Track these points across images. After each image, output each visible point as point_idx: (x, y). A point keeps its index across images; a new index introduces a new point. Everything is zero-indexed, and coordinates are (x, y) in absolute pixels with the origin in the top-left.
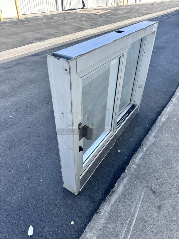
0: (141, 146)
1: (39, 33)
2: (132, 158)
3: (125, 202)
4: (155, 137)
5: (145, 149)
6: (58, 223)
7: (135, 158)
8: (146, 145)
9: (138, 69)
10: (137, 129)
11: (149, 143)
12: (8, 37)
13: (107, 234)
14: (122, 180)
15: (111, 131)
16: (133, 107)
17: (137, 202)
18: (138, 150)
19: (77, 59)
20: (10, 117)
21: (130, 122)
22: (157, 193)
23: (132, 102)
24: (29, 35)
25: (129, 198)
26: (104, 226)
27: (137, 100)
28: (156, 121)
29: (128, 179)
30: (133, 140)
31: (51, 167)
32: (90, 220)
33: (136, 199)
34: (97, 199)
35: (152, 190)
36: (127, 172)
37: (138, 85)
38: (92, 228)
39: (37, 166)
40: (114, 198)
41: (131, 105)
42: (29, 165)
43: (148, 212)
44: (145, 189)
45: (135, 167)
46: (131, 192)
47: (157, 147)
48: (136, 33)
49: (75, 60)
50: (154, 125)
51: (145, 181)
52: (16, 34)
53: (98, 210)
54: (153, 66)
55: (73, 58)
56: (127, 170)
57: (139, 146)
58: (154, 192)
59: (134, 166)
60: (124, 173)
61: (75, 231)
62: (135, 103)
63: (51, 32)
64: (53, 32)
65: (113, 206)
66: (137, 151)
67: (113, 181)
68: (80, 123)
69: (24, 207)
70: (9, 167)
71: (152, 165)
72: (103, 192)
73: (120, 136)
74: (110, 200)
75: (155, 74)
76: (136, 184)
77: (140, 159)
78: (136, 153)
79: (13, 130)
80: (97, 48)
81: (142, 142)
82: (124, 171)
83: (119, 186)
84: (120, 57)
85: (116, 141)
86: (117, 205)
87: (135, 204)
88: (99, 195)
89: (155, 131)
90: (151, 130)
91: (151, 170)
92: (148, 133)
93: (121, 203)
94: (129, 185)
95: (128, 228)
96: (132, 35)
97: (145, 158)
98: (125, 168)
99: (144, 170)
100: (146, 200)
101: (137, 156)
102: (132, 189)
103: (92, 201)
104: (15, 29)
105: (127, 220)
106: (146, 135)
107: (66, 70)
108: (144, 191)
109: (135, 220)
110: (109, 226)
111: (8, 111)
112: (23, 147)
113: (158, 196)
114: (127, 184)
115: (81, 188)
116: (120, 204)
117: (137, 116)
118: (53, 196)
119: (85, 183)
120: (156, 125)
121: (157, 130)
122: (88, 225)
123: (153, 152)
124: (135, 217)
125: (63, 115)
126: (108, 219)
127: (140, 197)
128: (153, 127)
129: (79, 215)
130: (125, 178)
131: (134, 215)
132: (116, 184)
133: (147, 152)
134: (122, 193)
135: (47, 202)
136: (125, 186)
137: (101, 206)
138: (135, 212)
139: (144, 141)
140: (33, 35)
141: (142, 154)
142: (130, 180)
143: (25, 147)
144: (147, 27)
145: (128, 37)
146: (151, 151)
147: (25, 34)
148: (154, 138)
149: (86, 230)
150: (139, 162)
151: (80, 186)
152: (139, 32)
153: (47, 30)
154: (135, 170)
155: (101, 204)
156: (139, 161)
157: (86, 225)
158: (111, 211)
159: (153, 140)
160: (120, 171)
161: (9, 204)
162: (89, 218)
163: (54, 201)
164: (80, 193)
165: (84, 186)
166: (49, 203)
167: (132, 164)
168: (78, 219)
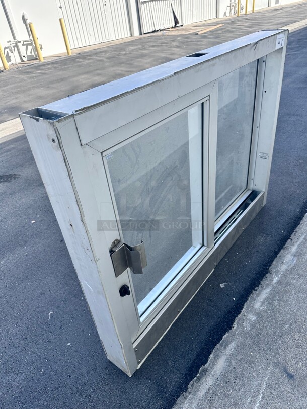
0: (268, 275)
1: (98, 75)
2: (247, 299)
3: (226, 396)
4: (298, 254)
5: (275, 280)
7: (255, 300)
8: (277, 272)
9: (256, 123)
10: (260, 240)
11: (283, 268)
12: (48, 87)
14: (225, 348)
15: (203, 245)
16: (254, 194)
17: (253, 397)
18: (261, 282)
19: (76, 117)
20: (33, 222)
21: (248, 224)
22: (298, 379)
23: (252, 187)
24: (83, 79)
25: (237, 388)
27: (261, 181)
28: (301, 223)
29: (237, 345)
30: (253, 263)
31: (89, 317)
33: (250, 391)
34: (171, 387)
35: (286, 371)
36: (236, 330)
37: (259, 154)
39: (65, 316)
40: (205, 384)
41: (250, 192)
42: (51, 313)
44: (271, 368)
45: (253, 318)
46: (242, 374)
47: (300, 276)
48: (233, 53)
49: (72, 119)
50: (297, 229)
51: (272, 350)
52: (62, 80)
54: (297, 115)
56: (235, 325)
57: (264, 275)
58: (291, 376)
59: (251, 317)
60: (230, 331)
62: (256, 188)
65: (202, 404)
66: (259, 284)
67: (206, 348)
69: (32, 398)
70: (16, 317)
71: (289, 316)
72: (183, 372)
73: (225, 254)
74: (196, 390)
75: (301, 129)
76: (253, 357)
77: (263, 302)
78: (256, 288)
79: (33, 247)
81: (270, 266)
82: (230, 327)
83: (216, 361)
84: (203, 103)
85: (217, 265)
86: (211, 402)
87: (248, 401)
88: (175, 379)
89: (298, 243)
90: (289, 240)
91: (287, 326)
92: (284, 247)
93: (219, 399)
94: (238, 357)
96: (223, 58)
97: (275, 300)
98: (233, 321)
99: (272, 325)
100: (271, 393)
101: (258, 295)
102: (243, 367)
103: (161, 391)
106: (280, 250)
107: (53, 141)
108: (268, 372)
111: (31, 212)
112: (45, 278)
113: (299, 387)
114: (233, 355)
115: (139, 363)
116: (217, 399)
117: (262, 212)
118: (87, 378)
119: (150, 353)
120: (300, 229)
121: (302, 239)
123: (292, 287)
125: (73, 228)
127: (259, 385)
128: (293, 234)
130: (231, 342)
132: (211, 356)
133: (280, 286)
134: (223, 376)
135: (73, 389)
136: (229, 361)
137: (178, 402)
139: (274, 263)
140: (89, 79)
141: (268, 290)
142: (240, 347)
143: (49, 278)
144: (260, 40)
146: (288, 284)
147: (75, 79)
148: (295, 256)
150: (261, 309)
151: (137, 358)
153: (112, 69)
154: (253, 326)
155: (177, 398)
156: (261, 306)
159: (293, 260)
160: (222, 328)
161: (5, 389)
163: (87, 388)
164: (137, 374)
165: (146, 357)
166: (78, 392)
167: (248, 313)
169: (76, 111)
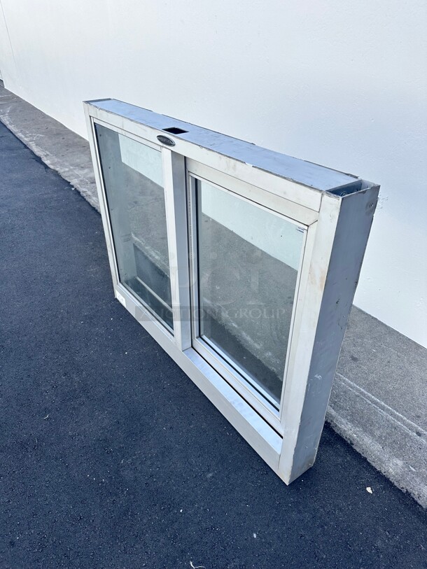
0: (227, 328)
5: (235, 325)
6: (370, 517)
7: (250, 346)
8: (227, 321)
13: (390, 441)
17: (340, 379)
26: (376, 440)
32: (365, 459)
36: (277, 369)
38: (380, 460)
43: (360, 375)
45: (269, 354)
53: (346, 440)
56: (272, 368)
59: (267, 354)
60: (276, 374)
61: (384, 489)
65: (343, 414)
66: (234, 336)
74: (330, 415)
77: (255, 341)
78: (238, 340)
82: (272, 373)
86: (342, 408)
87: (343, 384)
95: (383, 408)
97: (256, 334)
98: (267, 368)
101: (246, 342)
105: (369, 404)
109: (370, 395)
110: (377, 433)
116: (339, 403)
118: (307, 515)
122: (374, 464)
123: (248, 319)
124: (366, 393)
126: (365, 431)
129: (354, 473)
131: (362, 393)
133: (243, 325)
137: (338, 433)
138: (357, 390)
141: (244, 334)
146: (243, 320)
149: (383, 472)
150: (262, 345)
154: (276, 357)
155: (335, 432)
156: (259, 344)
157: (374, 469)
158: (352, 421)
162: (361, 460)
167: (262, 355)
168: (362, 478)
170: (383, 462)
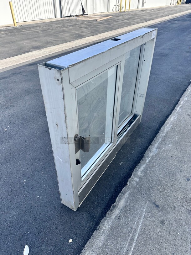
0: (143, 158)
1: (36, 41)
2: (133, 170)
3: (126, 217)
4: (158, 148)
5: (148, 161)
6: (56, 242)
7: (138, 171)
8: (148, 157)
9: (139, 78)
10: (139, 140)
11: (151, 155)
12: (3, 46)
13: (107, 251)
14: (124, 195)
15: (111, 142)
16: (135, 117)
17: (140, 217)
18: (140, 162)
19: (69, 69)
20: (5, 130)
21: (132, 132)
22: (161, 207)
23: (134, 112)
24: (26, 43)
25: (131, 213)
26: (104, 243)
27: (139, 110)
28: (159, 132)
29: (130, 193)
30: (135, 152)
31: (48, 182)
32: (90, 238)
33: (138, 214)
34: (97, 215)
35: (155, 204)
36: (129, 186)
37: (139, 95)
38: (92, 246)
39: (34, 182)
40: (115, 213)
41: (133, 115)
42: (25, 180)
43: (150, 227)
44: (147, 203)
45: (137, 180)
46: (133, 207)
47: (160, 158)
49: (67, 70)
50: (157, 135)
51: (147, 195)
52: (12, 42)
53: (99, 226)
54: (156, 74)
55: (65, 67)
56: (128, 184)
57: (142, 158)
58: (157, 206)
59: (136, 179)
60: (126, 186)
61: (74, 249)
62: (137, 113)
63: (49, 40)
64: (51, 40)
65: (114, 222)
66: (140, 163)
67: (114, 195)
68: (77, 134)
69: (19, 226)
70: (3, 184)
71: (155, 178)
72: (103, 207)
73: (121, 147)
74: (110, 216)
75: (158, 82)
76: (138, 198)
77: (142, 172)
78: (138, 165)
79: (8, 144)
80: (90, 57)
81: (144, 154)
82: (125, 184)
83: (120, 201)
84: (117, 66)
85: (117, 154)
86: (118, 221)
87: (137, 219)
88: (99, 211)
89: (158, 142)
90: (154, 141)
91: (154, 183)
92: (151, 144)
93: (123, 219)
94: (131, 199)
95: (130, 245)
96: (129, 43)
97: (148, 171)
98: (127, 181)
99: (147, 183)
100: (148, 214)
101: (139, 168)
102: (134, 203)
103: (92, 217)
104: (11, 37)
105: (129, 236)
106: (149, 146)
107: (58, 80)
108: (146, 205)
109: (137, 235)
110: (110, 243)
111: (3, 124)
112: (18, 162)
113: (161, 210)
114: (128, 198)
115: (80, 204)
116: (121, 219)
117: (139, 126)
118: (50, 213)
119: (85, 199)
120: (159, 135)
121: (160, 140)
122: (88, 243)
123: (156, 164)
124: (138, 233)
125: (58, 127)
126: (108, 236)
127: (142, 211)
128: (156, 137)
129: (78, 232)
130: (127, 192)
131: (136, 231)
132: (117, 199)
133: (150, 164)
134: (124, 208)
135: (43, 219)
136: (126, 201)
137: (101, 222)
138: (137, 228)
139: (146, 152)
140: (30, 43)
141: (144, 166)
142: (132, 194)
143: (21, 162)
144: (145, 34)
145: (124, 45)
146: (154, 162)
148: (157, 149)
149: (85, 248)
150: (141, 175)
151: (79, 202)
152: (136, 39)
153: (45, 38)
154: (137, 183)
155: (101, 220)
156: (141, 174)
157: (85, 243)
158: (112, 227)
159: (156, 151)
160: (122, 185)
161: (3, 222)
162: (89, 235)
163: (51, 218)
164: (79, 209)
165: (83, 201)
166: (46, 221)
167: (134, 177)
168: (76, 237)
169: (69, 66)
170: (91, 248)
